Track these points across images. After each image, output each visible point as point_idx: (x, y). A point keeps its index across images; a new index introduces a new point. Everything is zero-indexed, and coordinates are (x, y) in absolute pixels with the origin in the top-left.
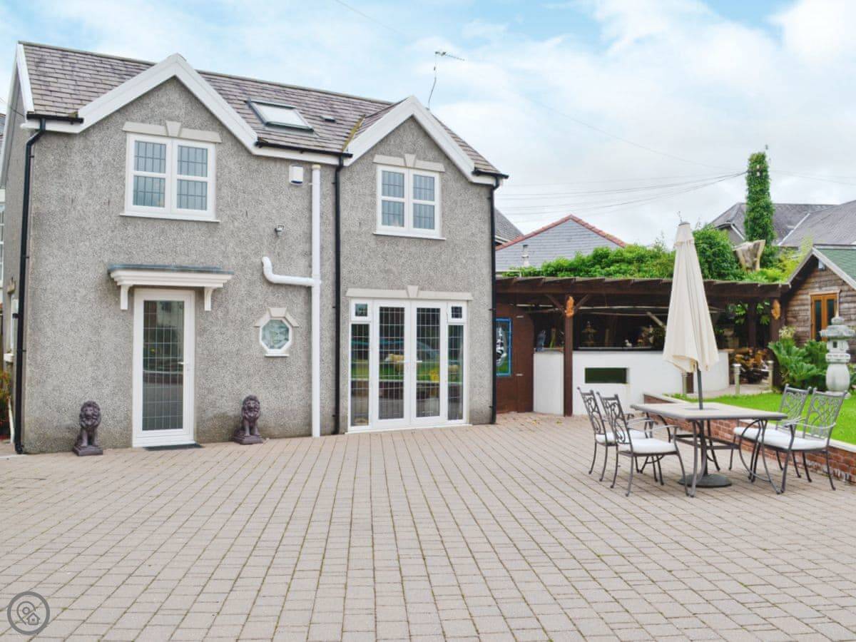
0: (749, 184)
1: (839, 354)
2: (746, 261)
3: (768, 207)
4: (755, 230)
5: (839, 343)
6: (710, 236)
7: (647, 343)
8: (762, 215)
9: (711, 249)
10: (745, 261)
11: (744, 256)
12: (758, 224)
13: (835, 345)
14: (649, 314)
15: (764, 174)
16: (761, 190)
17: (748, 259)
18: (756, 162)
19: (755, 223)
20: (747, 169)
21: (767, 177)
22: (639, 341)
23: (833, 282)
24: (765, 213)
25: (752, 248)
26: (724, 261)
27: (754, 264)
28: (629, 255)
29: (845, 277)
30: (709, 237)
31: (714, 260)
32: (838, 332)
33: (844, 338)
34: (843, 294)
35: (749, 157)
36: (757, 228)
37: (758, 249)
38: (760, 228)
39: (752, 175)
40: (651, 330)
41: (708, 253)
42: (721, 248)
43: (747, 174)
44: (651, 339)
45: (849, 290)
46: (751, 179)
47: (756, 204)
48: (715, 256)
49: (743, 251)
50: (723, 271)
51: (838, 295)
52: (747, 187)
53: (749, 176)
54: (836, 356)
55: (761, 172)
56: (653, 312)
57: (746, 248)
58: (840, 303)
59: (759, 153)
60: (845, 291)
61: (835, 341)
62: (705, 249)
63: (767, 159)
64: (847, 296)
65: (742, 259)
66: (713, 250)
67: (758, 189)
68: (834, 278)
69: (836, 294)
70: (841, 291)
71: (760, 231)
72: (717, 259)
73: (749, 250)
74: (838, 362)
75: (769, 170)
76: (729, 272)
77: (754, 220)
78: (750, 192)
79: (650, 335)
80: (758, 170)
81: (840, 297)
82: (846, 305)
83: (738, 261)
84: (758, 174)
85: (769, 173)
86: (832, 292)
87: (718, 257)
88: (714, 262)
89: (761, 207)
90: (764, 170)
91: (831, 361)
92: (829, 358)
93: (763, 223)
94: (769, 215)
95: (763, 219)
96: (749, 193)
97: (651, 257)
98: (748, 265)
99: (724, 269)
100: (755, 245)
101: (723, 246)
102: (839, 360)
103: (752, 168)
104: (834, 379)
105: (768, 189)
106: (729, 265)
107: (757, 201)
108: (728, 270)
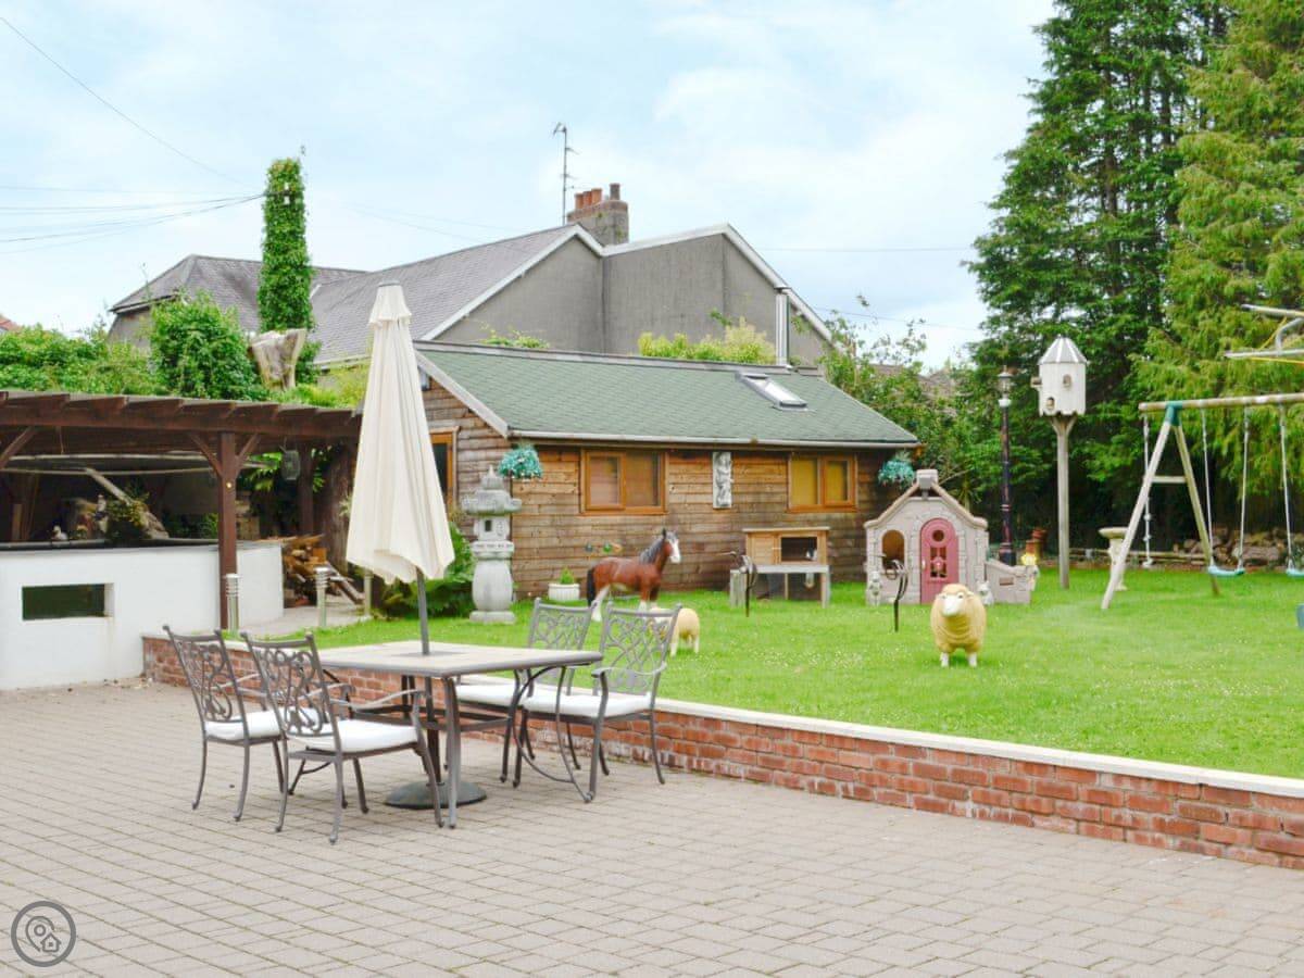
0: (269, 220)
1: (497, 543)
2: (272, 369)
3: (301, 268)
4: (280, 310)
5: (496, 523)
6: (206, 315)
7: (96, 532)
8: (293, 280)
9: (210, 341)
10: (270, 368)
11: (267, 358)
12: (285, 299)
13: (488, 526)
14: (90, 471)
15: (297, 201)
16: (292, 233)
17: (276, 365)
18: (283, 176)
19: (279, 296)
20: (264, 188)
21: (301, 207)
22: (80, 527)
23: (446, 412)
24: (298, 278)
25: (281, 342)
26: (233, 368)
27: (286, 377)
28: (31, 350)
29: (472, 402)
30: (205, 319)
31: (215, 365)
32: (496, 502)
33: (502, 514)
34: (464, 434)
35: (269, 166)
36: (283, 305)
37: (293, 346)
38: (290, 305)
39: (276, 201)
40: (102, 505)
41: (204, 351)
42: (228, 341)
43: (265, 199)
44: (103, 524)
45: (475, 428)
46: (272, 210)
47: (281, 258)
48: (217, 358)
49: (265, 347)
50: (231, 387)
51: (455, 435)
52: (264, 225)
53: (269, 203)
54: (492, 546)
55: (292, 199)
56: (100, 466)
57: (272, 343)
58: (458, 450)
59: (289, 160)
60: (467, 429)
61: (487, 518)
62: (198, 341)
63: (301, 174)
64: (471, 438)
65: (264, 364)
66: (215, 344)
67: (287, 229)
68: (447, 403)
69: (451, 433)
70: (460, 429)
71: (290, 310)
72: (221, 363)
73: (277, 347)
74: (496, 558)
75: (305, 193)
76: (243, 388)
77: (279, 289)
78: (271, 233)
79: (100, 516)
80: (286, 194)
81: (458, 440)
82: (470, 455)
83: (256, 369)
84: (287, 201)
85: (305, 201)
86: (442, 430)
87: (223, 358)
88: (216, 369)
89: (292, 266)
90: (295, 194)
91: (483, 555)
92: (477, 550)
93: (296, 296)
94: (306, 281)
95: (295, 288)
96: (269, 236)
97: (79, 355)
98: (276, 378)
99: (234, 384)
100: (288, 338)
101: (232, 338)
102: (496, 553)
103: (275, 186)
104: (488, 588)
105: (303, 232)
106: (242, 376)
107: (285, 252)
108: (240, 384)
